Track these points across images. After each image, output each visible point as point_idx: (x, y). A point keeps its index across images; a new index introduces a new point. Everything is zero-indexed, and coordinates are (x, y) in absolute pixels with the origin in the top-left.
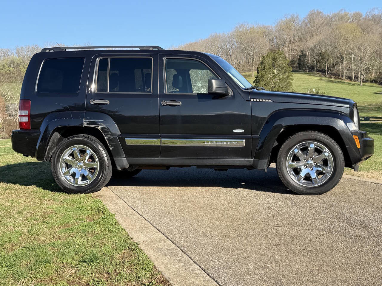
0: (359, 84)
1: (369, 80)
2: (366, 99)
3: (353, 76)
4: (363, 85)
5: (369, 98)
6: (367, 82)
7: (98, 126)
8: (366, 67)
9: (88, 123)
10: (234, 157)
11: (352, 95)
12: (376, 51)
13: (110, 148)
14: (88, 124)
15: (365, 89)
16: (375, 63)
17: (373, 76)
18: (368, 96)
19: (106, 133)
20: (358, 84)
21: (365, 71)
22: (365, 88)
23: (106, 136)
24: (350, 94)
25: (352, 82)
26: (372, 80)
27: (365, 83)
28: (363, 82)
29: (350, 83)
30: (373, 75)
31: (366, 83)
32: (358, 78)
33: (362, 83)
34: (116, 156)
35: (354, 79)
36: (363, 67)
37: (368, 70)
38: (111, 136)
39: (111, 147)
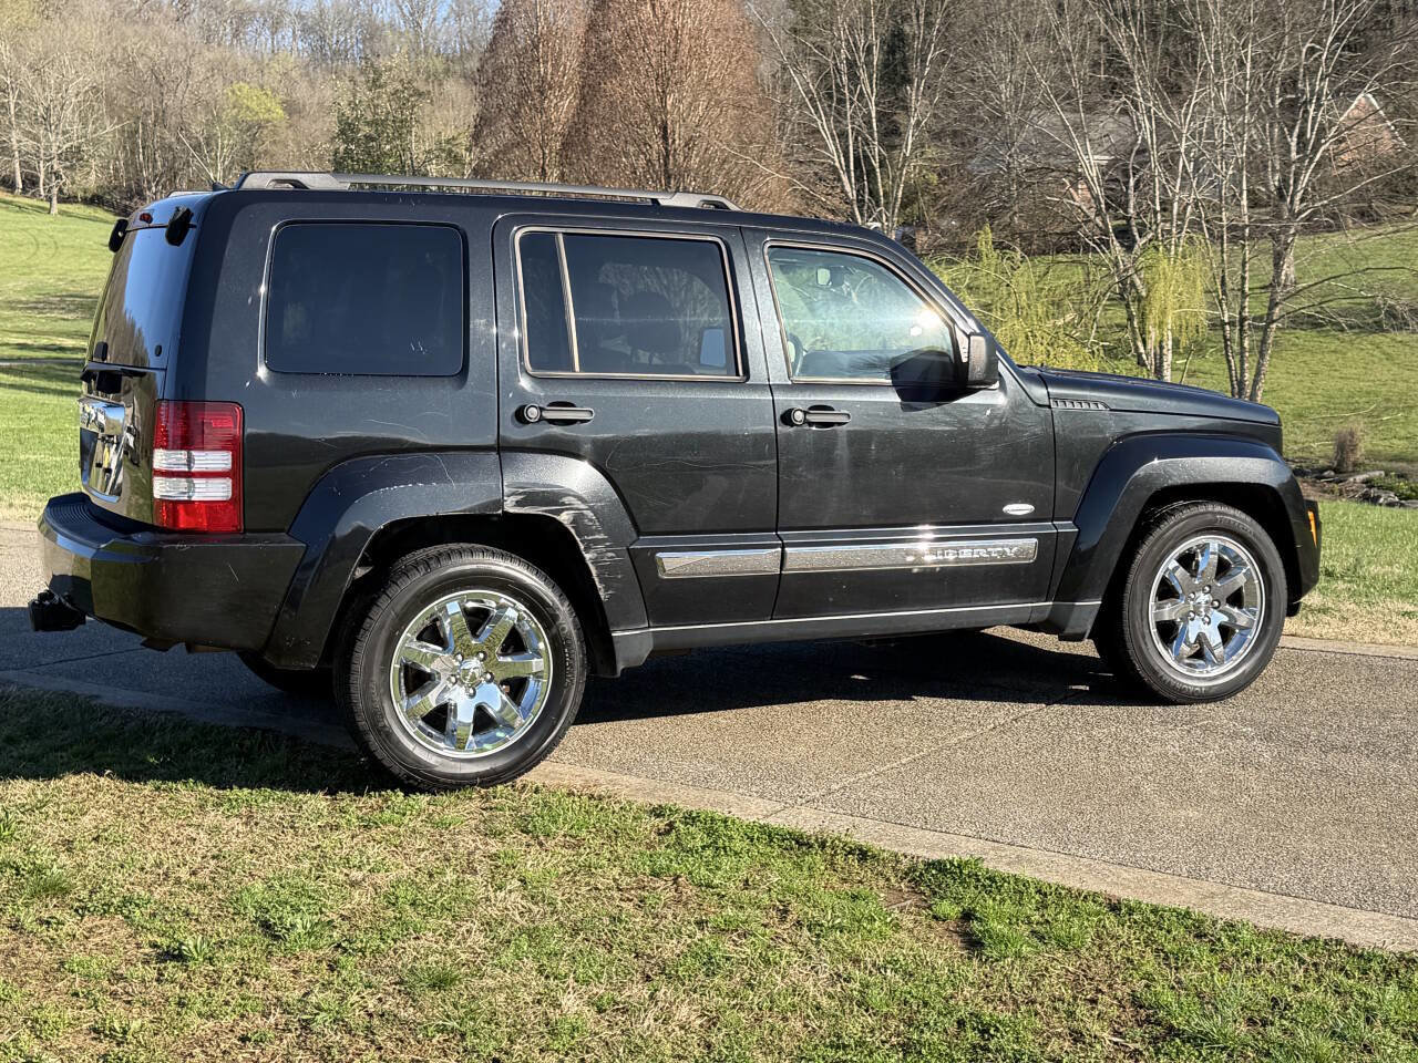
0: (43, 208)
1: (80, 194)
2: (87, 266)
3: (18, 174)
4: (62, 213)
5: (97, 265)
6: (70, 202)
7: (559, 512)
8: (68, 145)
9: (520, 497)
10: (999, 600)
11: (32, 251)
12: (96, 89)
13: (602, 594)
14: (518, 504)
15: (76, 231)
16: (101, 132)
17: (92, 181)
18: (94, 256)
19: (590, 538)
20: (39, 207)
21: (67, 159)
22: (73, 224)
23: (587, 549)
24: (21, 245)
25: (16, 199)
26: (89, 195)
27: (64, 207)
28: (61, 201)
29: (10, 203)
30: (93, 177)
31: (69, 206)
32: (38, 183)
33: (56, 207)
34: (618, 625)
35: (21, 186)
36: (56, 144)
37: (74, 157)
38: (607, 547)
39: (606, 590)
